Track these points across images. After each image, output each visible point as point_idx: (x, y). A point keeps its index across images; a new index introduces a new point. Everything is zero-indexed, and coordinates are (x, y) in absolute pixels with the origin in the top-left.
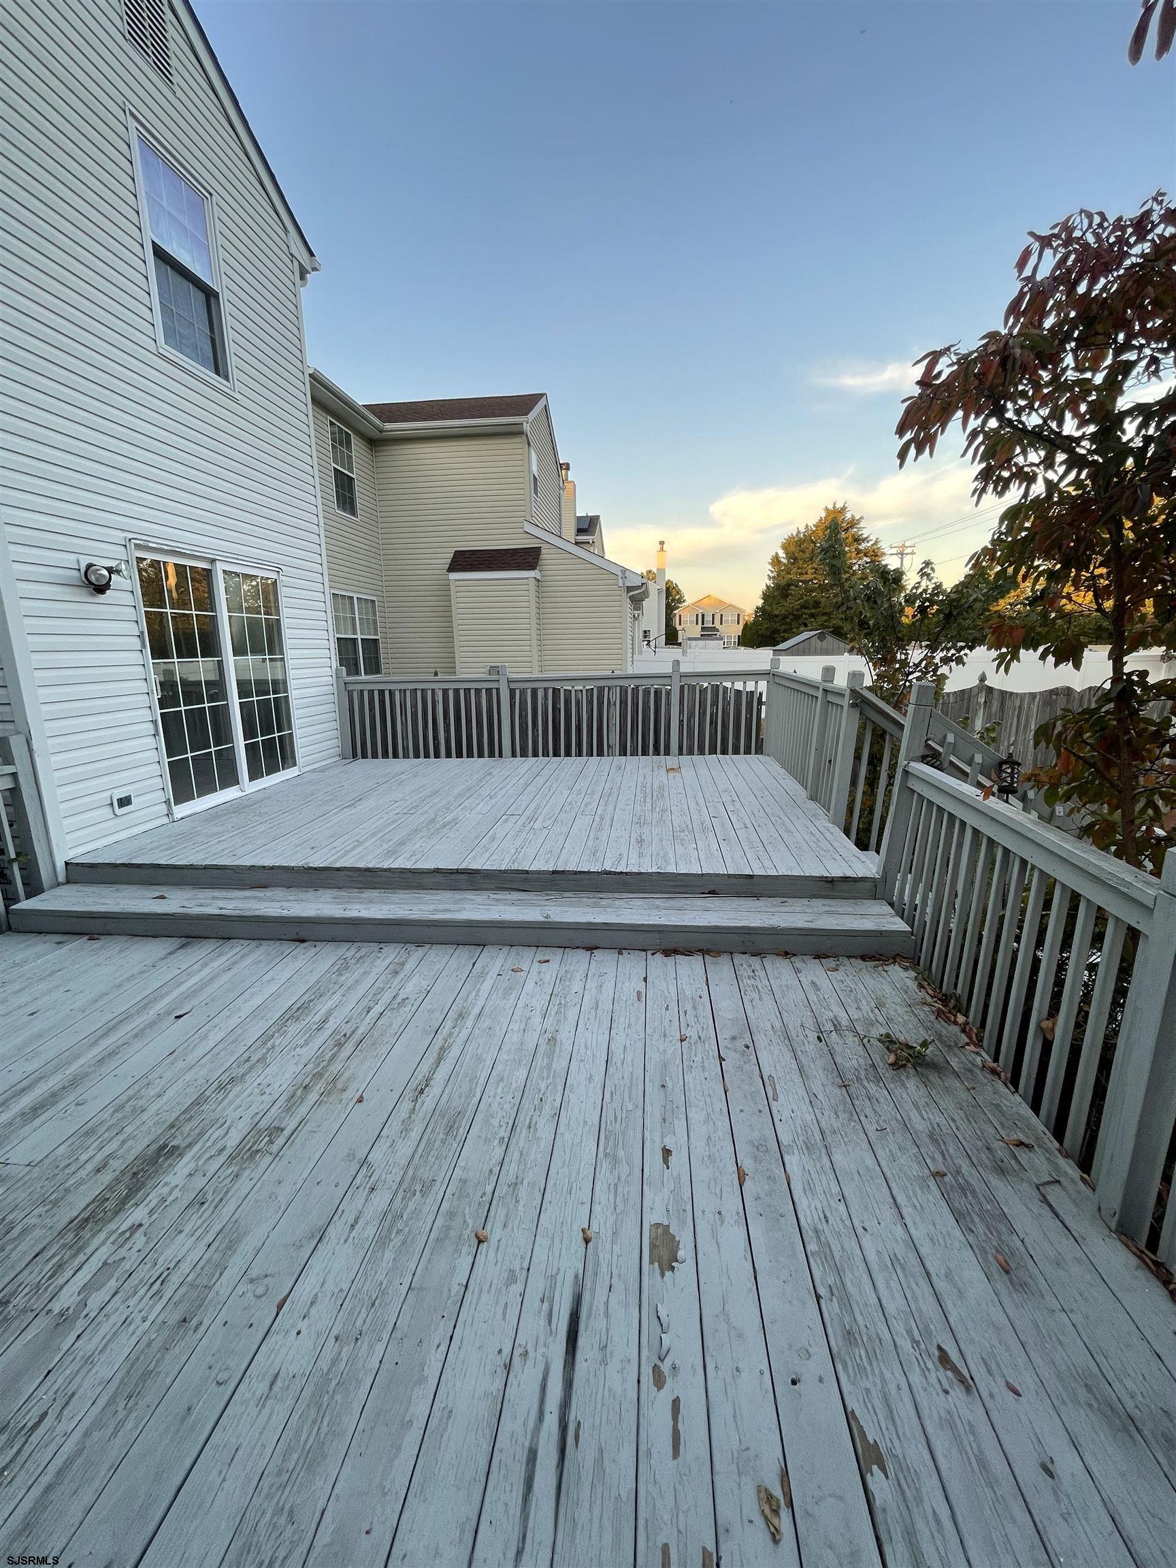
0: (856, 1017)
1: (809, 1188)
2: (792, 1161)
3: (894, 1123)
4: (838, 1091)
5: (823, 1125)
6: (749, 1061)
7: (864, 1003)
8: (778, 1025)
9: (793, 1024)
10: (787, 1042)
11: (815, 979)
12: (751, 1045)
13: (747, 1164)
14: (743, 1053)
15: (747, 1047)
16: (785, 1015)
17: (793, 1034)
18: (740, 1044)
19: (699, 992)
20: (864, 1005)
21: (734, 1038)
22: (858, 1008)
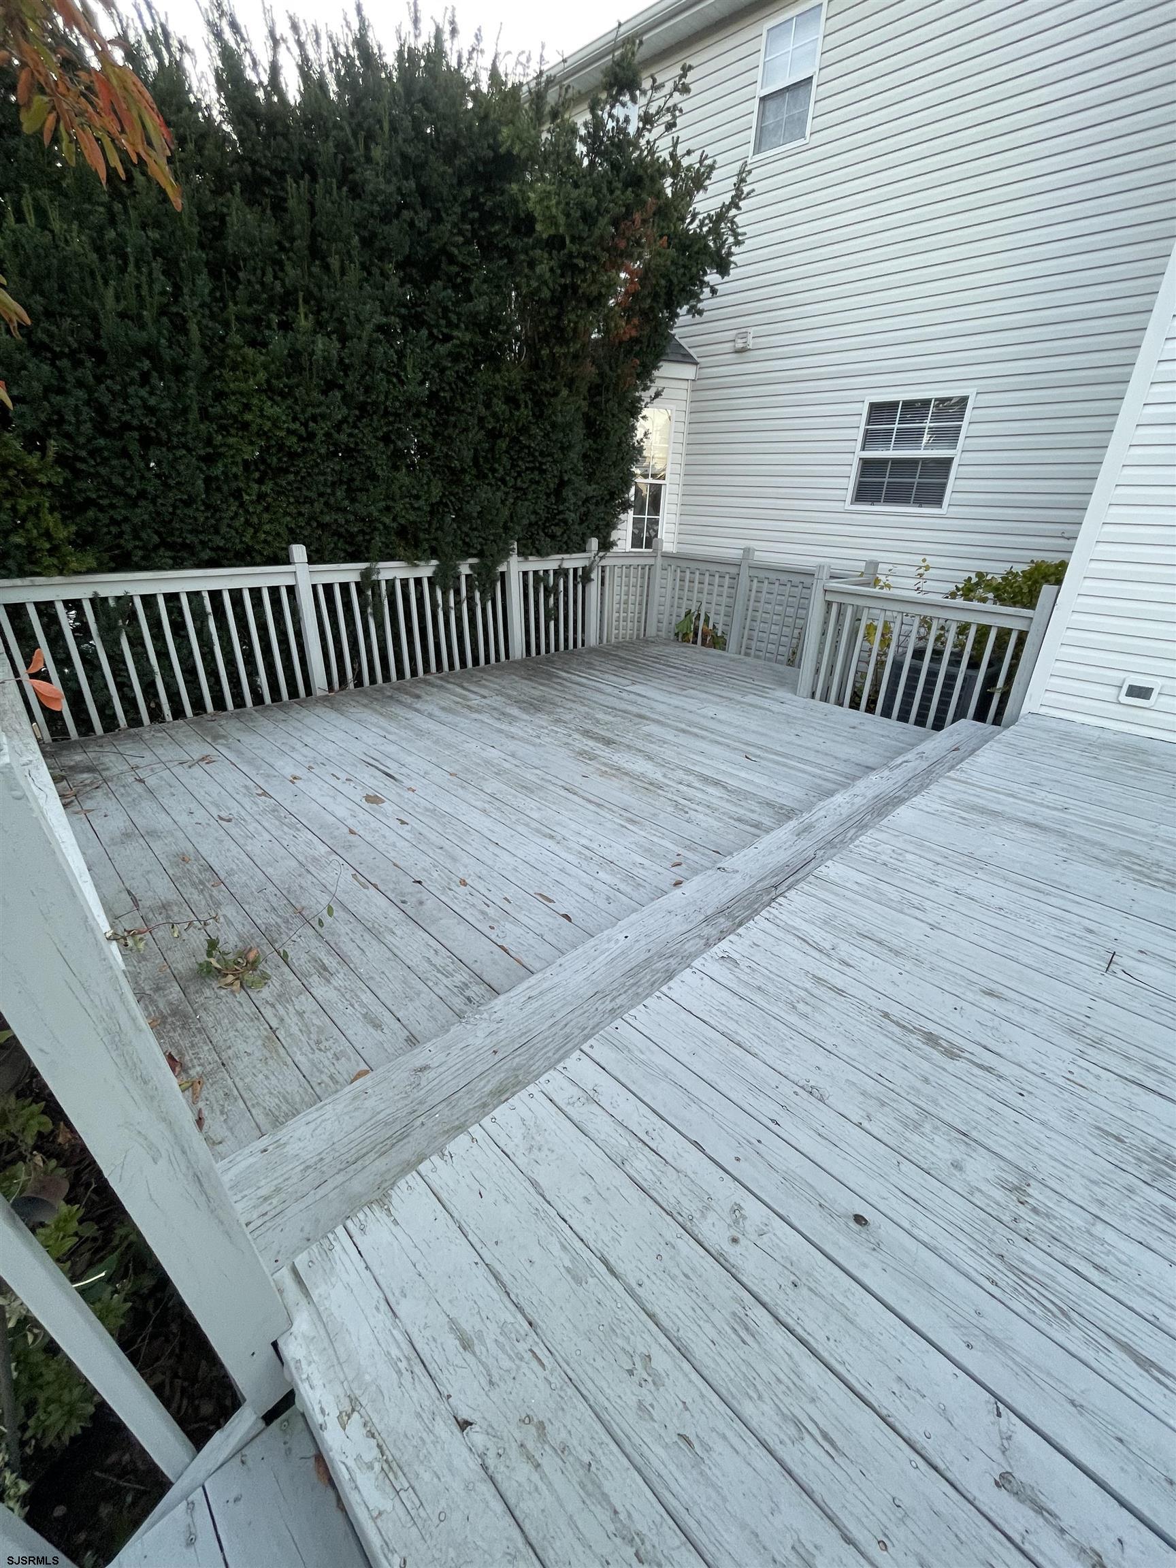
0: (302, 998)
1: (309, 844)
2: (323, 849)
3: (251, 900)
4: (304, 904)
5: (309, 876)
6: (393, 891)
7: (295, 1030)
8: (389, 938)
9: (375, 951)
10: (369, 925)
11: (377, 1034)
12: (401, 905)
13: (352, 837)
14: (403, 894)
15: (404, 902)
16: (389, 954)
17: (367, 936)
18: (412, 900)
19: (496, 931)
20: (293, 1022)
21: (421, 903)
22: (301, 1014)
